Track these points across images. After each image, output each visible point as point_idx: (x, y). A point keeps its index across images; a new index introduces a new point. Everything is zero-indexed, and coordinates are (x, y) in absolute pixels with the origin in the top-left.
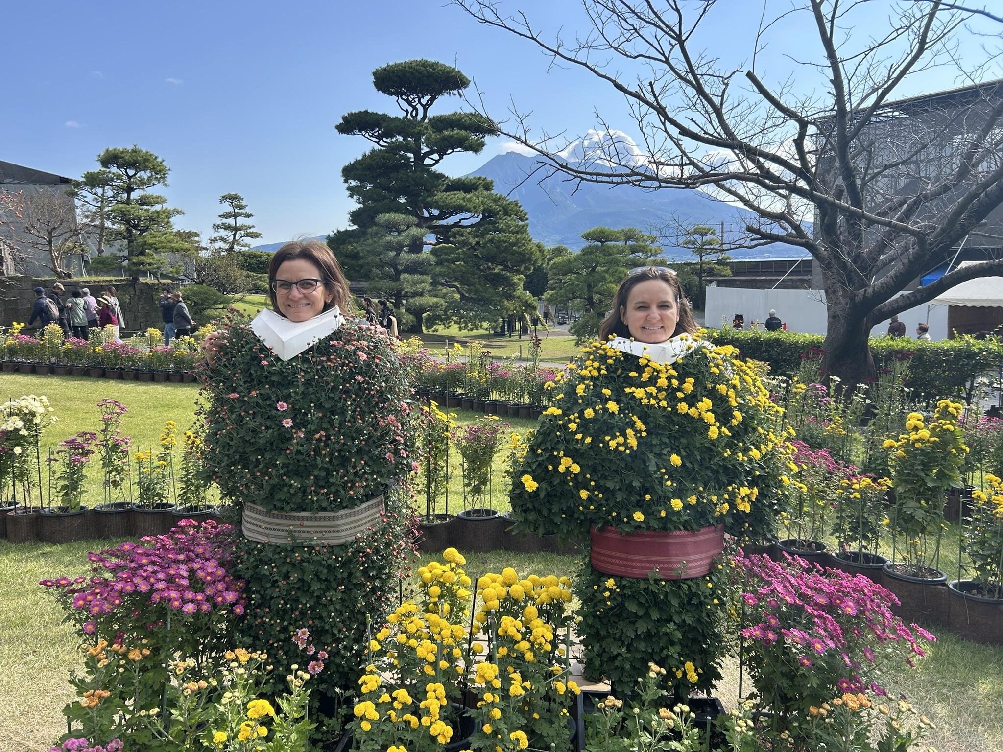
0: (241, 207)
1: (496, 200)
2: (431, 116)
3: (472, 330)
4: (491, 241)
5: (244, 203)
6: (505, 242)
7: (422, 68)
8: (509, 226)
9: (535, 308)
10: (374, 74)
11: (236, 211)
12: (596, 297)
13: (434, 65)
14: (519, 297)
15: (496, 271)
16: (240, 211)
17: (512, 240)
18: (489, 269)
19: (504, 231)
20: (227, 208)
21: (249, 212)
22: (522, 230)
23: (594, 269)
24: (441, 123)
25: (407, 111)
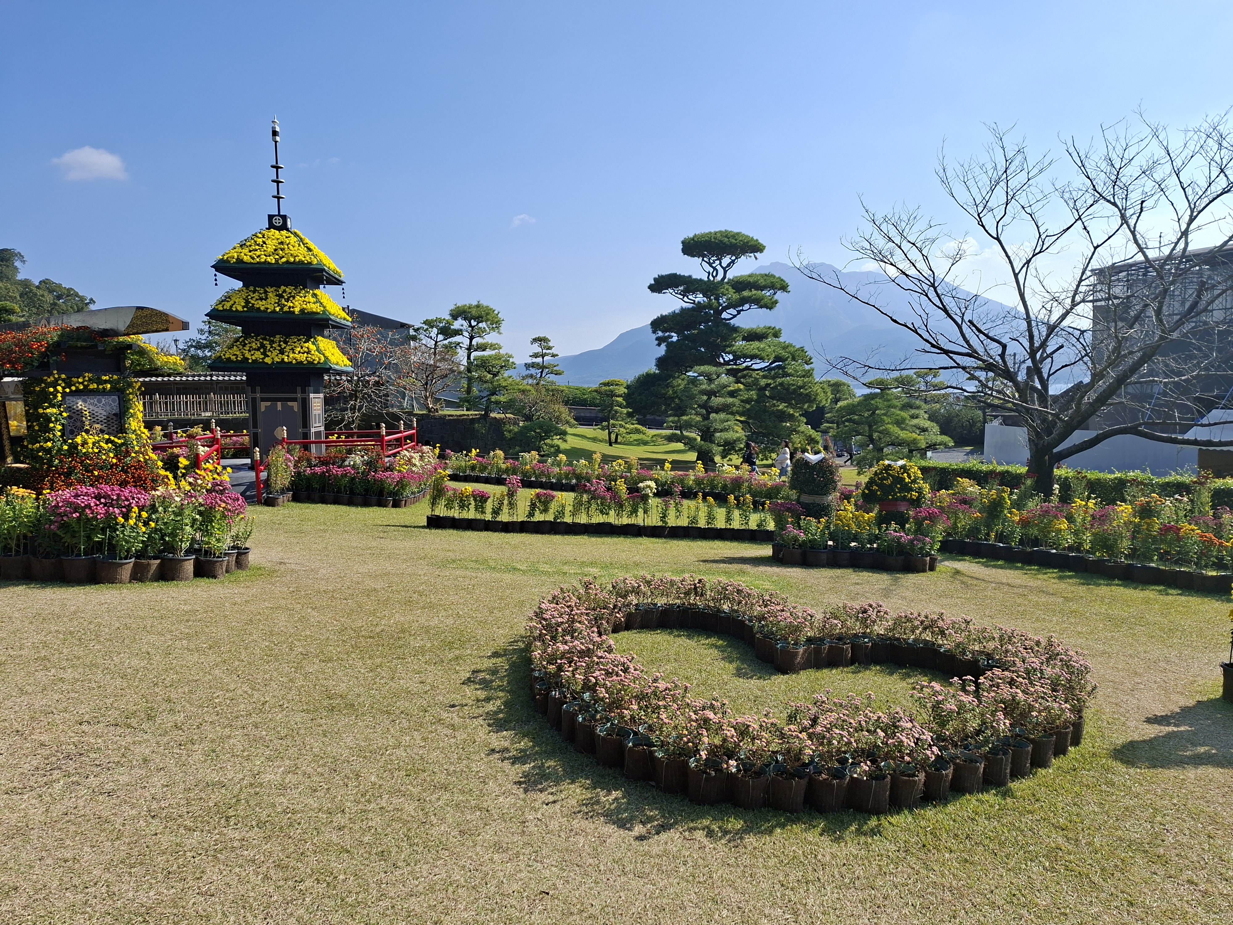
0: (549, 348)
1: (785, 348)
2: (731, 278)
3: (762, 460)
4: (781, 384)
5: (551, 344)
6: (793, 385)
7: (726, 239)
8: (797, 371)
9: (818, 443)
10: (683, 242)
11: (544, 351)
12: (875, 435)
13: (735, 235)
14: (803, 432)
15: (781, 407)
16: (548, 351)
17: (800, 383)
18: (774, 405)
19: (792, 376)
20: (536, 348)
21: (555, 353)
22: (808, 374)
23: (874, 413)
24: (739, 285)
25: (709, 273)
